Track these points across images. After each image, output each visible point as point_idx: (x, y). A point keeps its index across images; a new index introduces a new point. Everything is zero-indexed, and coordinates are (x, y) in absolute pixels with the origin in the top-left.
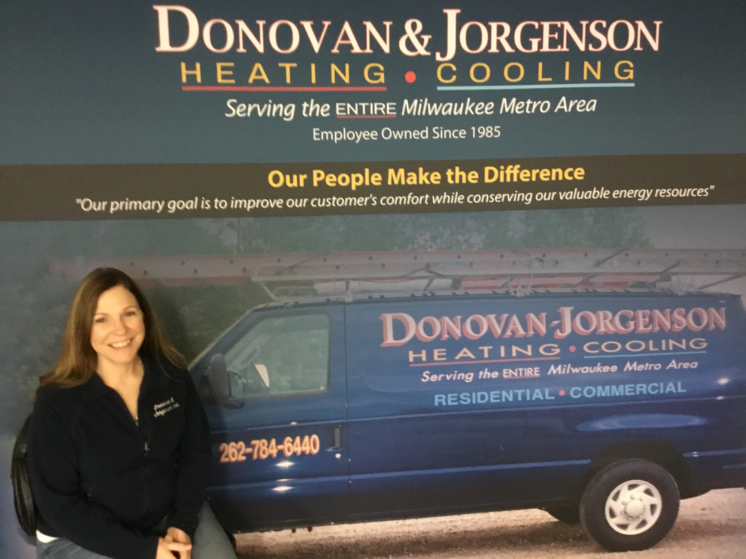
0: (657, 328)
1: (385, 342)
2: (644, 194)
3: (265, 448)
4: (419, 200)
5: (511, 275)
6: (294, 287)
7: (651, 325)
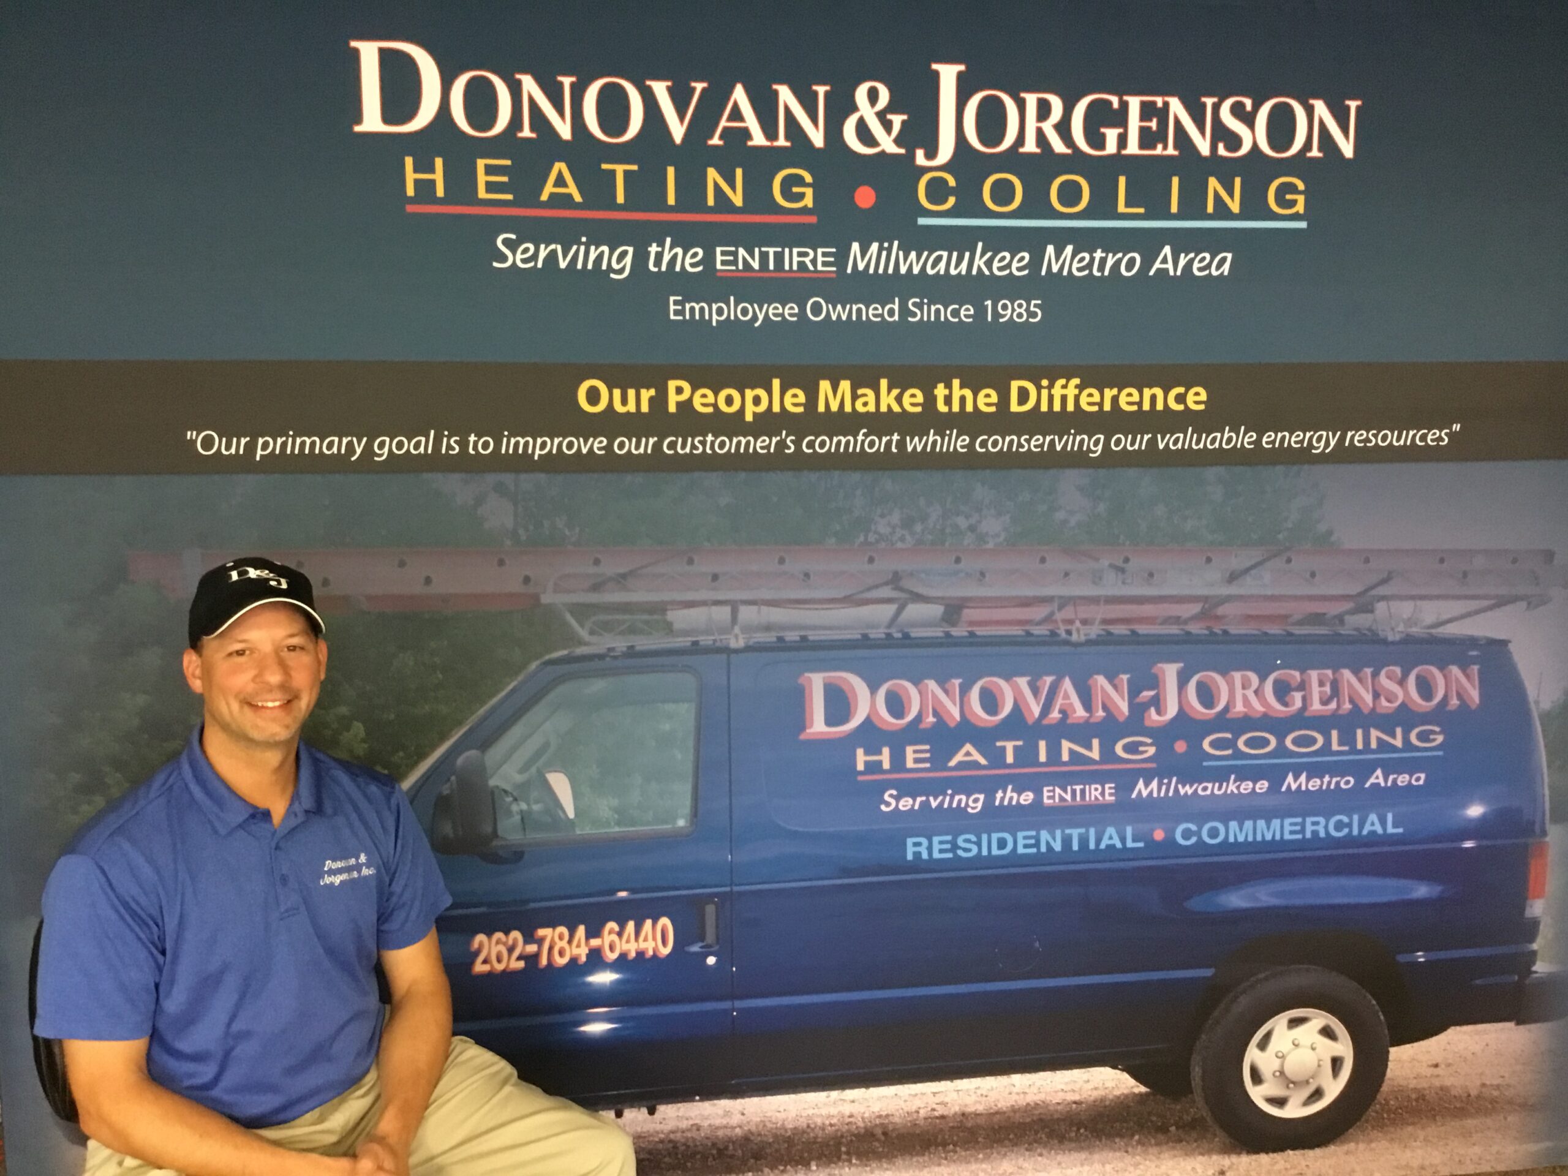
0: (1347, 706)
1: (809, 730)
2: (1324, 441)
3: (564, 944)
4: (880, 444)
5: (1061, 597)
6: (627, 617)
7: (1335, 699)
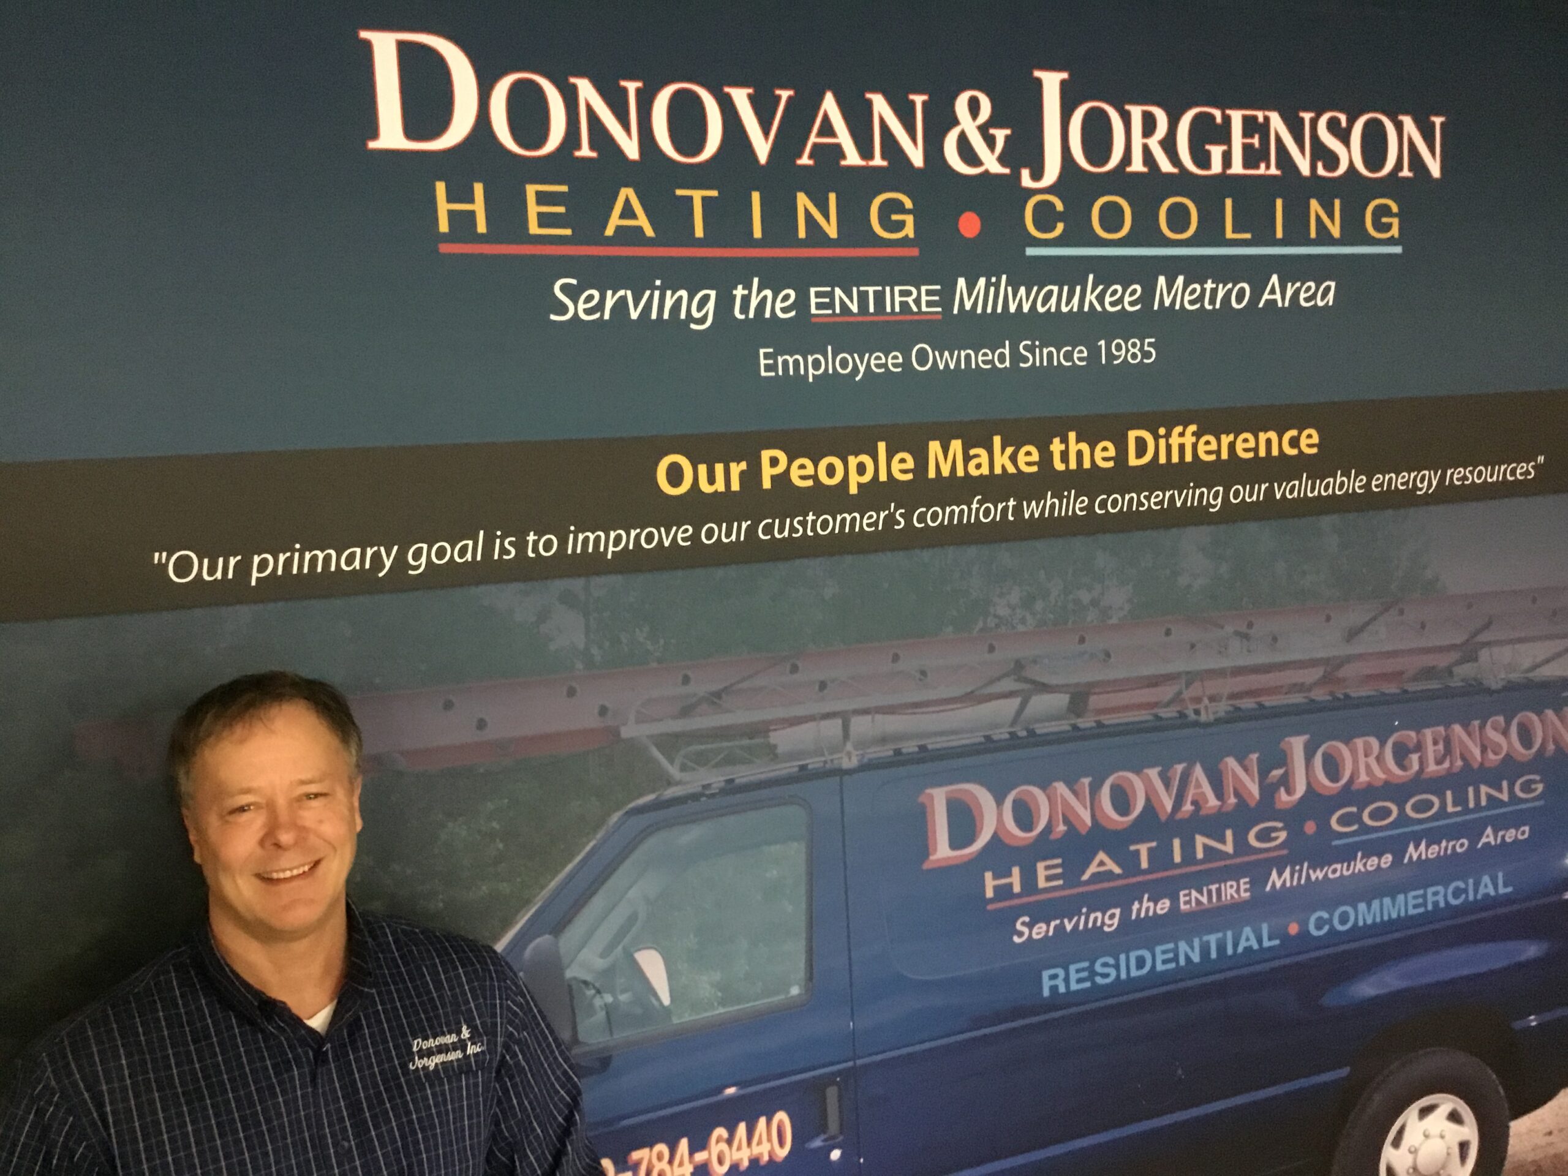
0: (1459, 763)
1: (932, 858)
2: (1426, 481)
3: (664, 1165)
4: (996, 512)
5: (1188, 673)
6: (725, 744)
7: (1448, 757)
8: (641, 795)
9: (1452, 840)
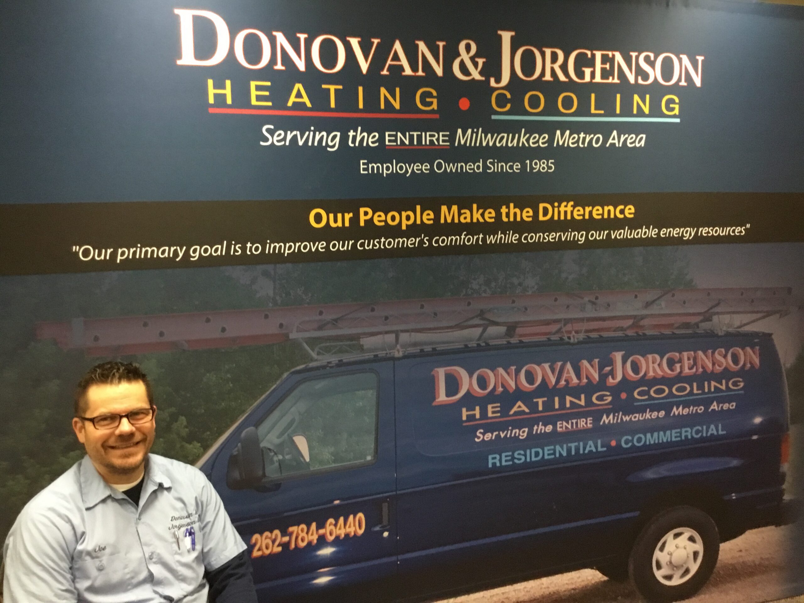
0: (701, 370)
1: (437, 400)
2: (688, 233)
3: (304, 534)
4: (473, 240)
5: (565, 319)
6: (338, 343)
7: (695, 367)
8: (298, 365)
9: (696, 406)
